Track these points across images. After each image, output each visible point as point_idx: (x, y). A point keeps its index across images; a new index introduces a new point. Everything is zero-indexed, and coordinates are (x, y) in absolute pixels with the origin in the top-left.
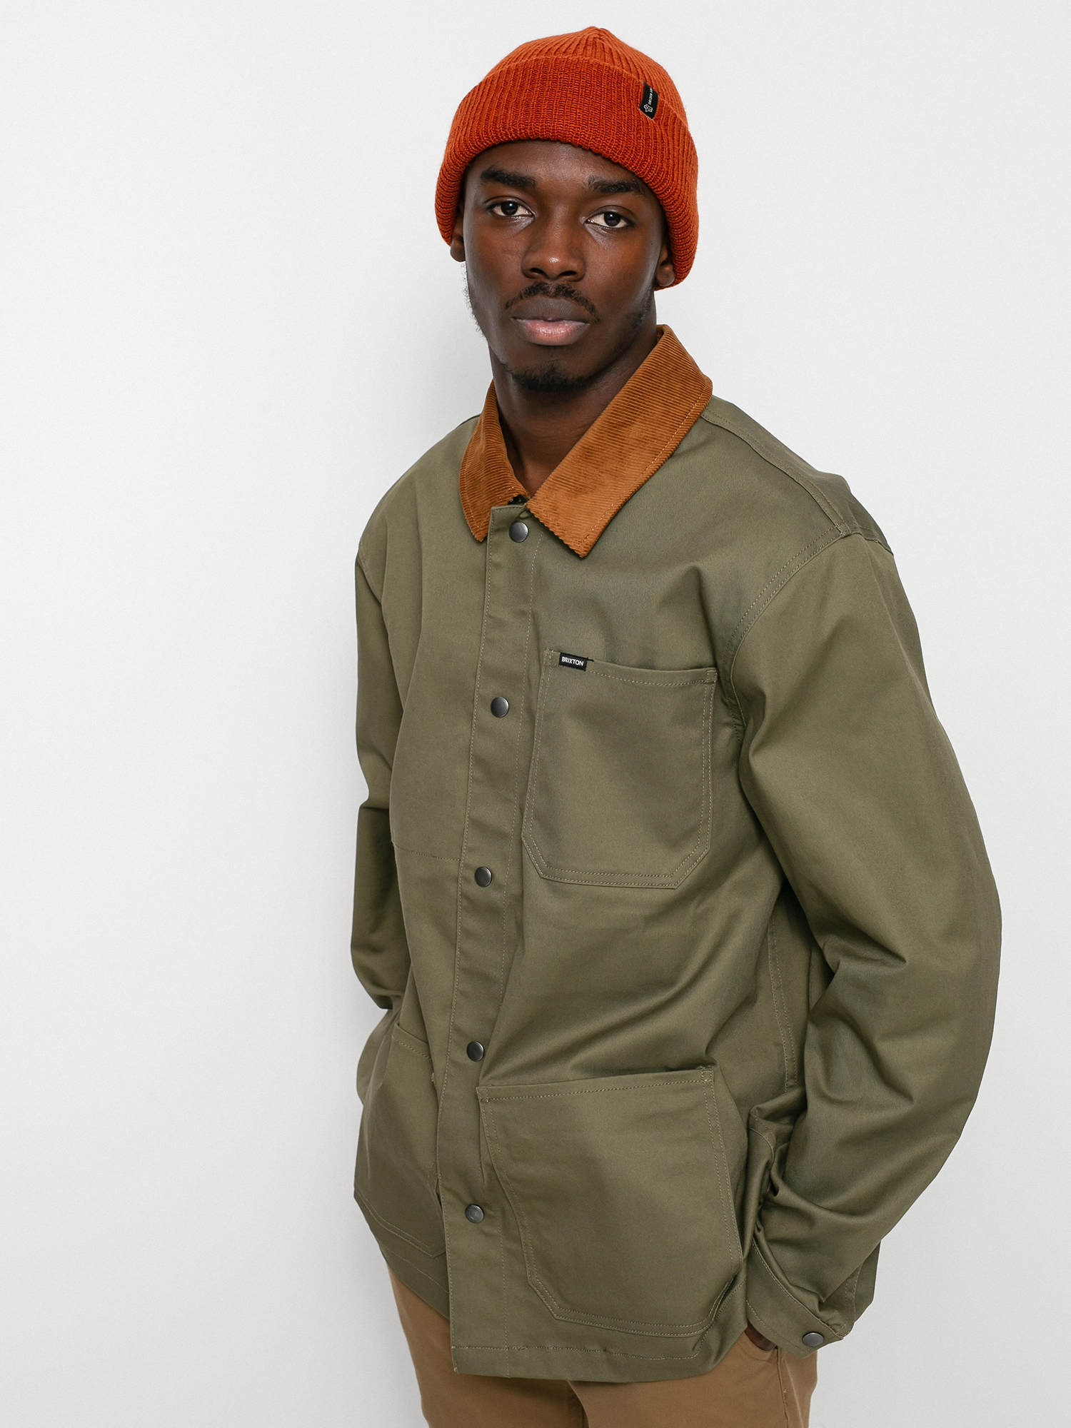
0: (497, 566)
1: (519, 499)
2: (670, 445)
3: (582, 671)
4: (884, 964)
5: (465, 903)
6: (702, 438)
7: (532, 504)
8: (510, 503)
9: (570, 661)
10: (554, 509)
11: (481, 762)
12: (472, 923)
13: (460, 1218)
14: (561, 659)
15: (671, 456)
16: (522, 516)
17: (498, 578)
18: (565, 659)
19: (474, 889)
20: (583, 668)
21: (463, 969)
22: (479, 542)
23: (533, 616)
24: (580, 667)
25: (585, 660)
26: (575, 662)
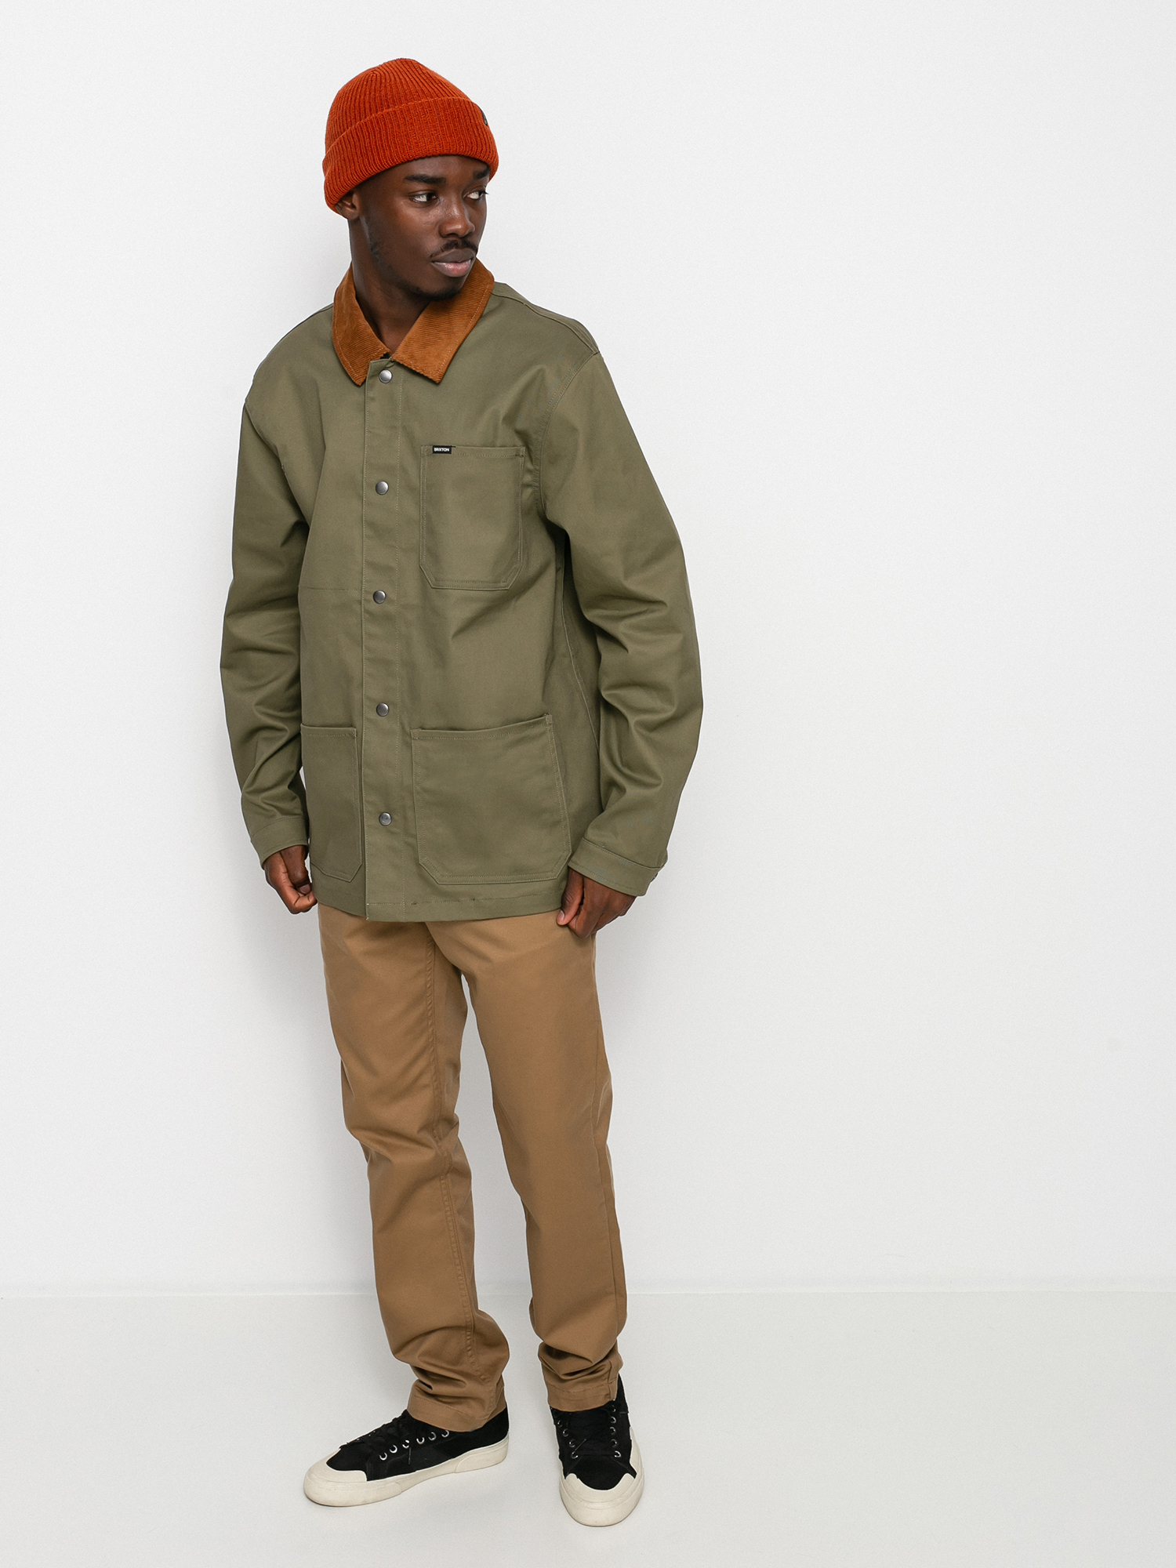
0: (373, 399)
1: (386, 356)
2: (479, 310)
3: (449, 455)
4: (653, 611)
5: (367, 616)
6: (497, 304)
7: (394, 357)
8: (381, 358)
9: (440, 449)
10: (412, 357)
11: (371, 525)
12: (374, 629)
13: (375, 822)
14: (433, 449)
15: (481, 317)
16: (387, 366)
17: (373, 407)
18: (436, 449)
19: (373, 606)
20: (449, 452)
21: (368, 659)
22: (358, 386)
23: (404, 428)
24: (447, 452)
25: (450, 447)
26: (443, 449)
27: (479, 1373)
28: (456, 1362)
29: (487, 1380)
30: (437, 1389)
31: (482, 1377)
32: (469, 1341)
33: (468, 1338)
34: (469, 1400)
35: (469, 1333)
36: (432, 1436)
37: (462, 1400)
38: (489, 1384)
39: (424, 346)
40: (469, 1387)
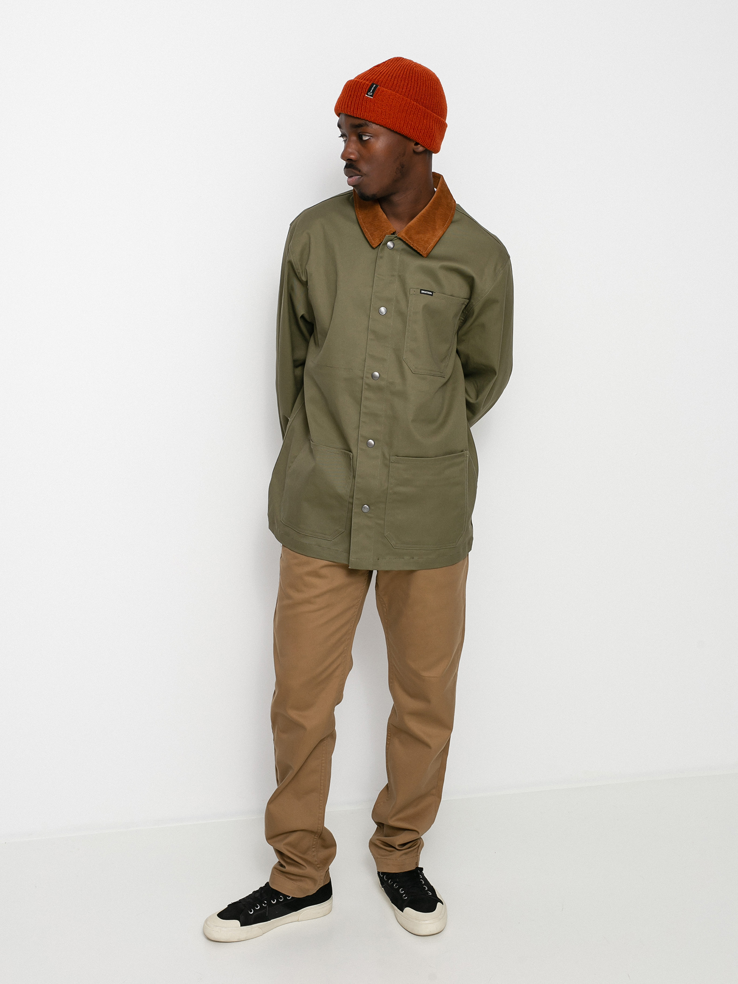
0: (381, 258)
1: (393, 233)
2: (450, 218)
3: (432, 296)
5: (367, 386)
7: (399, 235)
11: (374, 332)
12: (369, 394)
13: (359, 510)
14: (421, 291)
15: (451, 222)
16: (392, 239)
17: (381, 261)
18: (422, 292)
19: (371, 381)
20: (432, 295)
21: (364, 413)
22: (373, 248)
23: (400, 276)
24: (430, 295)
25: (432, 292)
26: (428, 293)
27: (316, 863)
28: (305, 853)
29: (320, 868)
30: (289, 868)
31: (318, 866)
32: (315, 842)
33: (315, 840)
34: (306, 879)
35: (316, 837)
36: (281, 898)
37: (302, 878)
38: (321, 871)
39: (418, 233)
40: (309, 870)
